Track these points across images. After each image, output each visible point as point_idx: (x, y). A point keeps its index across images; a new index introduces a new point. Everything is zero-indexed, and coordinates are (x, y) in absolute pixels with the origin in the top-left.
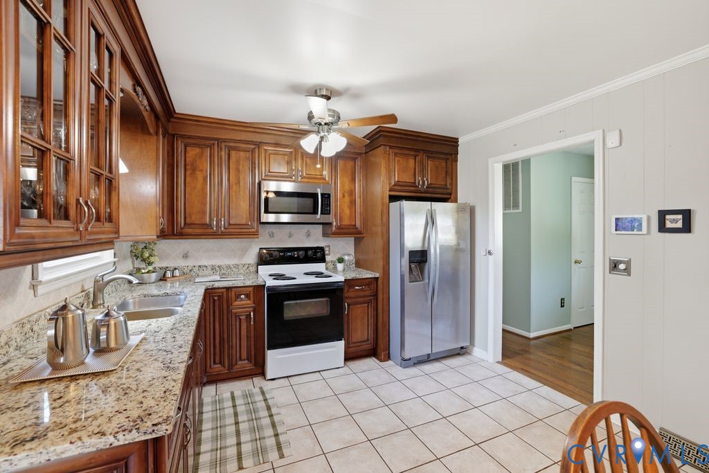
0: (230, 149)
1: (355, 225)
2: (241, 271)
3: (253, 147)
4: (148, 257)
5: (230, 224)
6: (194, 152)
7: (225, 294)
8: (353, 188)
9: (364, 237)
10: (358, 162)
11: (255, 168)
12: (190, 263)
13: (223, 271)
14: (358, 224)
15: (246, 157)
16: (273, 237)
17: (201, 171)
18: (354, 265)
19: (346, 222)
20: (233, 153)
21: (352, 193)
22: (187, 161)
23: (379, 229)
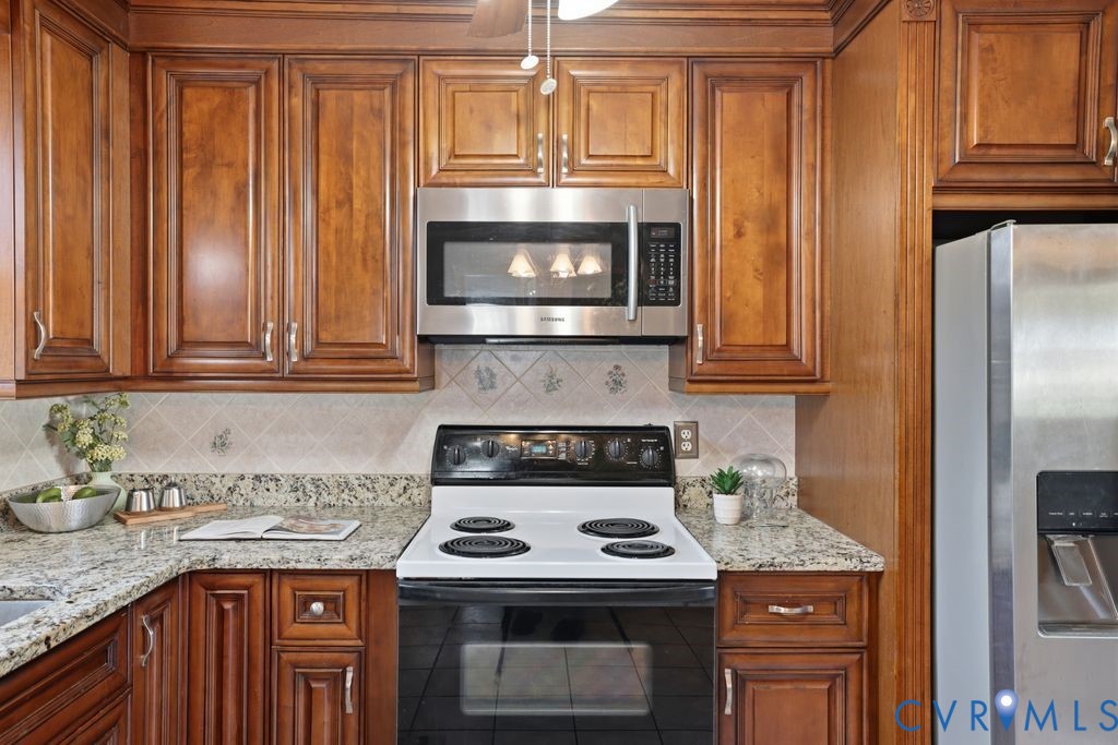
0: (318, 82)
1: (788, 346)
2: (384, 500)
3: (395, 69)
4: (92, 447)
5: (318, 343)
6: (205, 106)
7: (259, 593)
8: (779, 197)
9: (827, 394)
10: (804, 97)
11: (404, 145)
12: (231, 465)
13: (326, 498)
14: (802, 344)
15: (372, 109)
16: (492, 387)
17: (229, 165)
18: (793, 500)
19: (749, 332)
20: (330, 97)
21: (775, 219)
22: (187, 135)
23: (884, 362)
